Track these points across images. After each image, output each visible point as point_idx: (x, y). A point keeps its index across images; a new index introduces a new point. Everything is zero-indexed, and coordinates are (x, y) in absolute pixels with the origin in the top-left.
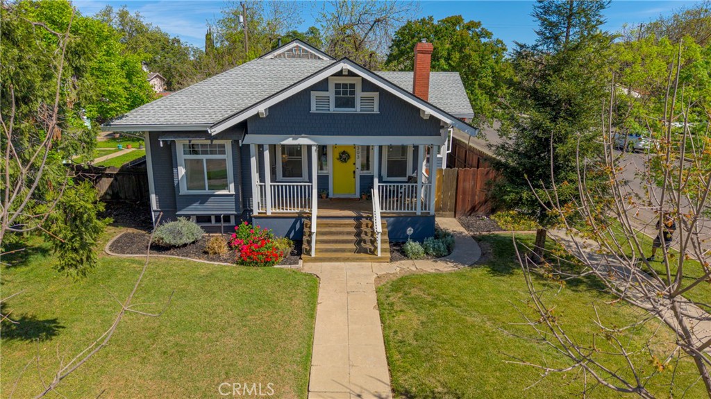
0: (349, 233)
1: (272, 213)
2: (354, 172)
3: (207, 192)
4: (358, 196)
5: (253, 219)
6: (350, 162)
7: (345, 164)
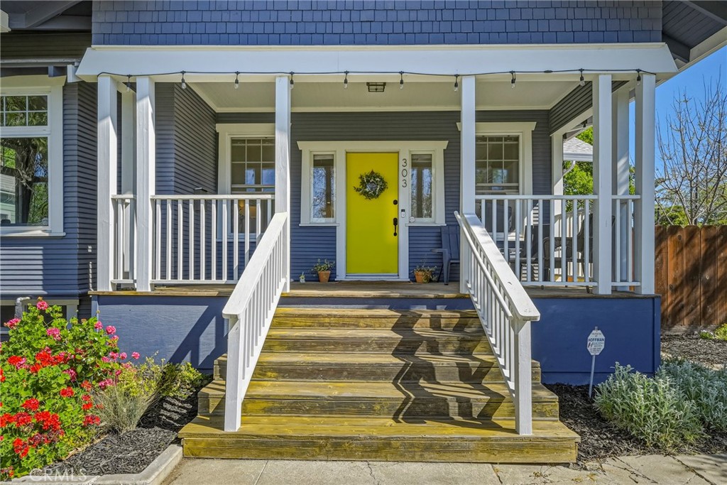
0: (381, 345)
1: (155, 286)
2: (396, 222)
4: (404, 276)
5: (94, 303)
6: (388, 196)
7: (374, 200)
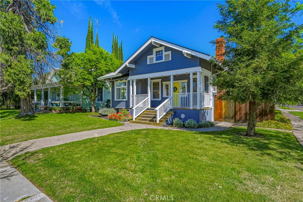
3: (121, 100)
6: (178, 91)
